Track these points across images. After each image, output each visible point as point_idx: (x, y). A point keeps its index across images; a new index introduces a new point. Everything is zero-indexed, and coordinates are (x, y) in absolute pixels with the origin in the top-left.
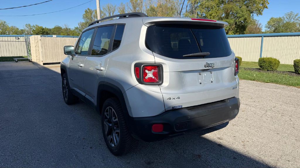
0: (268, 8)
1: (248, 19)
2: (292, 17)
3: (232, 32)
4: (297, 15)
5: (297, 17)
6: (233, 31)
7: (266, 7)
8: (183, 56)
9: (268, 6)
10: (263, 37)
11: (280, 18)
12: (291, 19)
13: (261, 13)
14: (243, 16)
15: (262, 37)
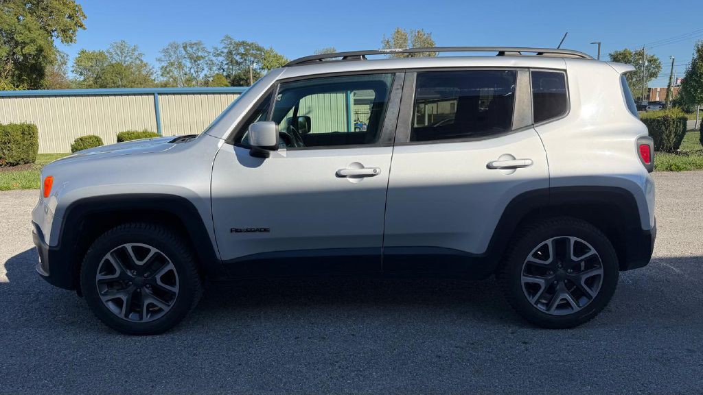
0: (84, 29)
1: (46, 48)
2: (126, 52)
3: (6, 81)
4: (134, 50)
5: (136, 53)
6: (10, 78)
7: (81, 26)
9: (84, 22)
10: (156, 95)
11: (101, 54)
12: (126, 57)
13: (71, 38)
14: (33, 41)
15: (153, 94)
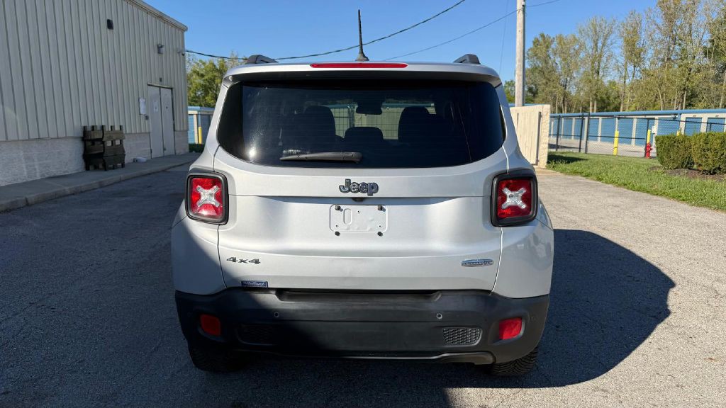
8: (281, 159)
